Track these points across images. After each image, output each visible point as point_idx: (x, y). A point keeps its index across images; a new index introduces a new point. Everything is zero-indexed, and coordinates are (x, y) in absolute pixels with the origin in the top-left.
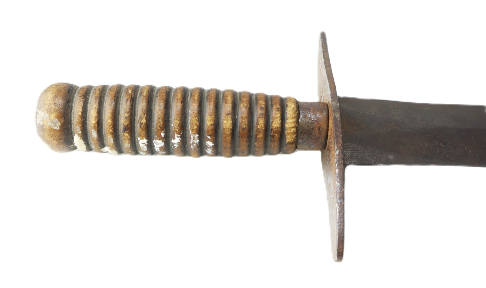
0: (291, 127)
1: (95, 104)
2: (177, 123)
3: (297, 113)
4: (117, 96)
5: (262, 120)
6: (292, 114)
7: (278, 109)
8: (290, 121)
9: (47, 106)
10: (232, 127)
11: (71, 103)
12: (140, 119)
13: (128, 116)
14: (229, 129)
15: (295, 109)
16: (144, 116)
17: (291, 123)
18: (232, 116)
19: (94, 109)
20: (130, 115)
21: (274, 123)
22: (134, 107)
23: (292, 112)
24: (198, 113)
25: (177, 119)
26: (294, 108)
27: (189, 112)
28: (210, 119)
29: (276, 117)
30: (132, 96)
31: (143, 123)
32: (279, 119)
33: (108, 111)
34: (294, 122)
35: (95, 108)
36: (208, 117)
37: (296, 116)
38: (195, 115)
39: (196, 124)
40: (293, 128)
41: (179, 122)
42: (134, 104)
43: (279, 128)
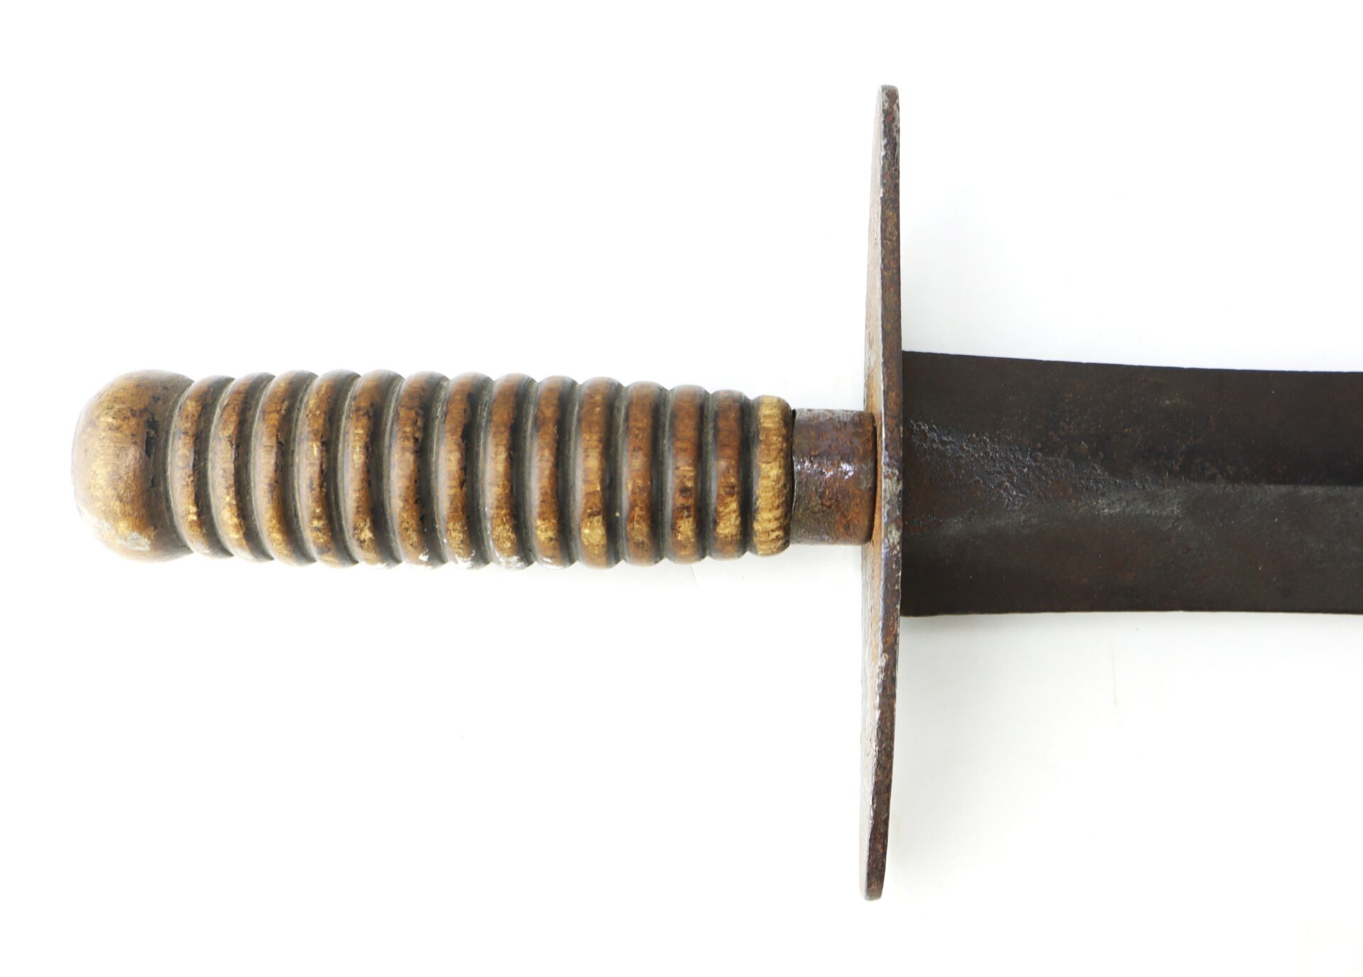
0: (770, 529)
1: (228, 494)
2: (457, 538)
3: (785, 491)
4: (282, 466)
5: (688, 522)
6: (771, 498)
7: (733, 487)
8: (767, 518)
9: (100, 502)
10: (606, 542)
11: (162, 483)
12: (356, 532)
13: (323, 525)
14: (597, 545)
15: (782, 482)
16: (365, 525)
17: (770, 521)
18: (603, 518)
19: (228, 508)
20: (326, 522)
21: (722, 525)
22: (333, 497)
23: (770, 494)
24: (509, 514)
25: (454, 530)
26: (777, 481)
27: (486, 509)
28: (543, 527)
29: (727, 510)
30: (324, 467)
31: (366, 539)
32: (734, 516)
33: (266, 513)
34: (776, 519)
35: (230, 504)
36: (539, 522)
37: (782, 503)
38: (502, 520)
39: (509, 538)
40: (773, 531)
41: (461, 535)
42: (333, 491)
43: (736, 535)
